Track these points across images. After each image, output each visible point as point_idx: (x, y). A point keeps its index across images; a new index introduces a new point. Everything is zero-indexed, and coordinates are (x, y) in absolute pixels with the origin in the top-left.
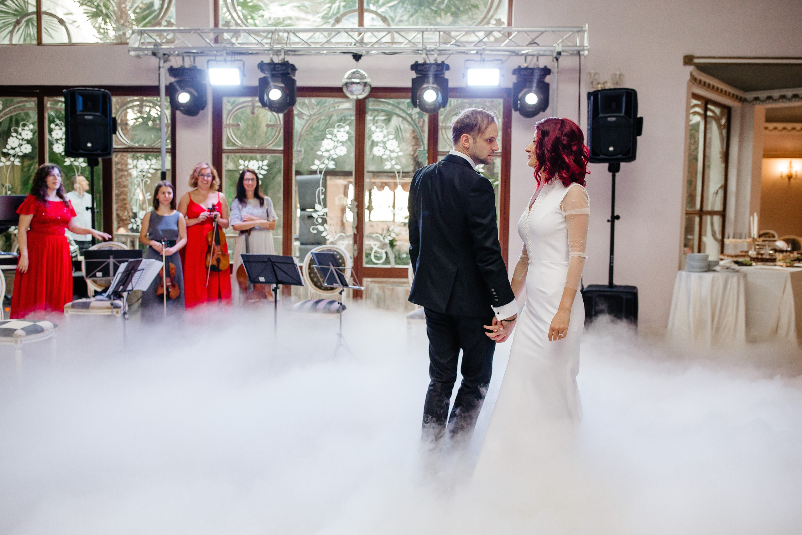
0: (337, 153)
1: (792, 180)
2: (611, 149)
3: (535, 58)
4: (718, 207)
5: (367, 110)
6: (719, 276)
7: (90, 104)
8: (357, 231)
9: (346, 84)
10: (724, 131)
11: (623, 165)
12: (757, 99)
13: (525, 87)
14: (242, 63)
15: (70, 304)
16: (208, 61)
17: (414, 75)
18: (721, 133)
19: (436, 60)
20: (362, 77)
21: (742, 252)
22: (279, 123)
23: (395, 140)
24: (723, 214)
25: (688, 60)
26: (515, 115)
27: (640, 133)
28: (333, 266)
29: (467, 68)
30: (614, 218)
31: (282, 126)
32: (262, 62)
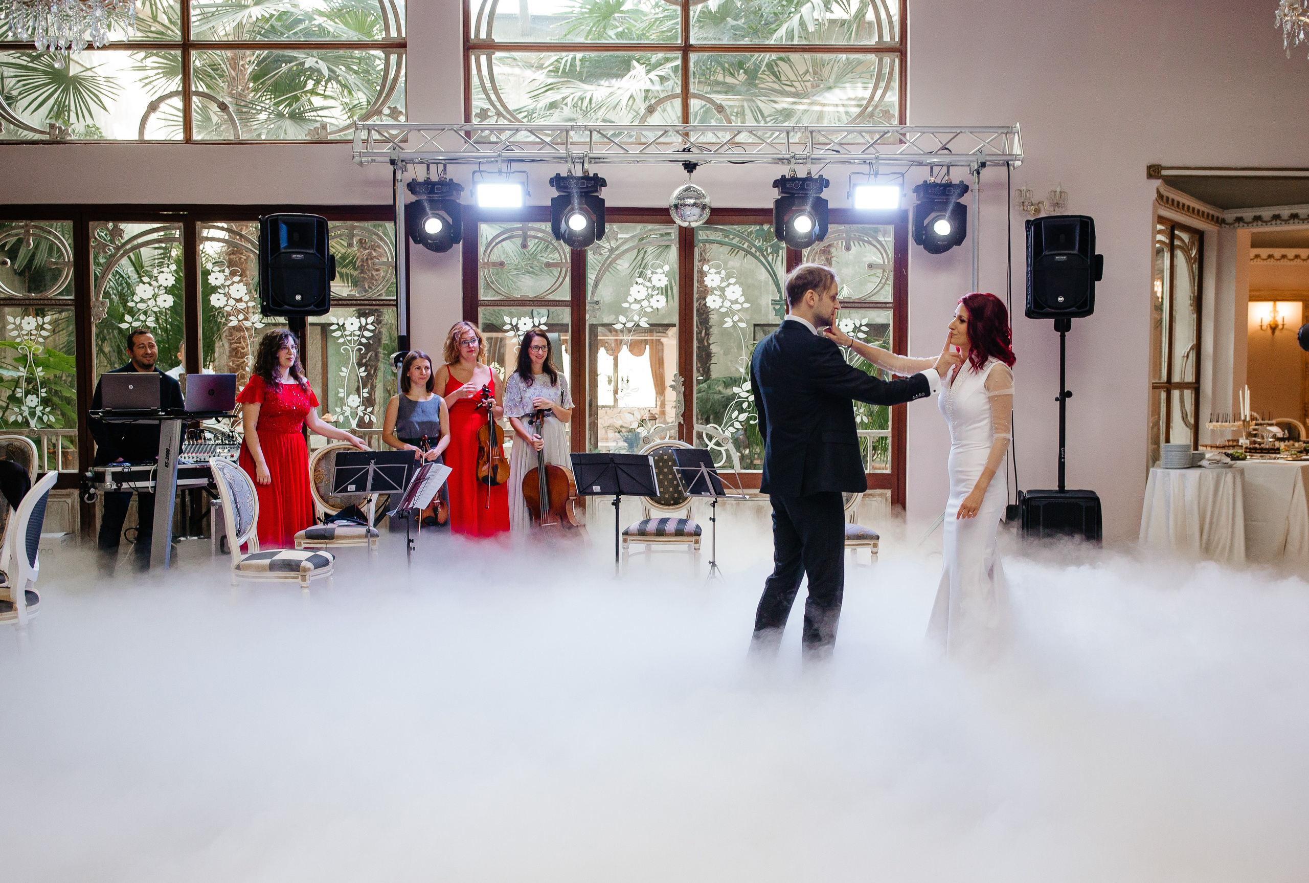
0: (651, 304)
1: (1277, 332)
2: (1061, 299)
3: (945, 168)
4: (1190, 378)
5: (696, 241)
6: (1208, 475)
7: (296, 236)
8: (684, 420)
9: (676, 206)
10: (1196, 266)
11: (1074, 321)
12: (1239, 220)
13: (933, 210)
14: (525, 175)
15: (303, 532)
16: (474, 172)
17: (776, 194)
18: (1191, 270)
19: (809, 173)
20: (700, 196)
21: (1229, 441)
22: (564, 261)
23: (737, 286)
24: (1196, 387)
25: (1154, 171)
26: (913, 247)
27: (1099, 279)
28: (706, 467)
29: (855, 185)
30: (1064, 395)
31: (570, 265)
32: (558, 175)
